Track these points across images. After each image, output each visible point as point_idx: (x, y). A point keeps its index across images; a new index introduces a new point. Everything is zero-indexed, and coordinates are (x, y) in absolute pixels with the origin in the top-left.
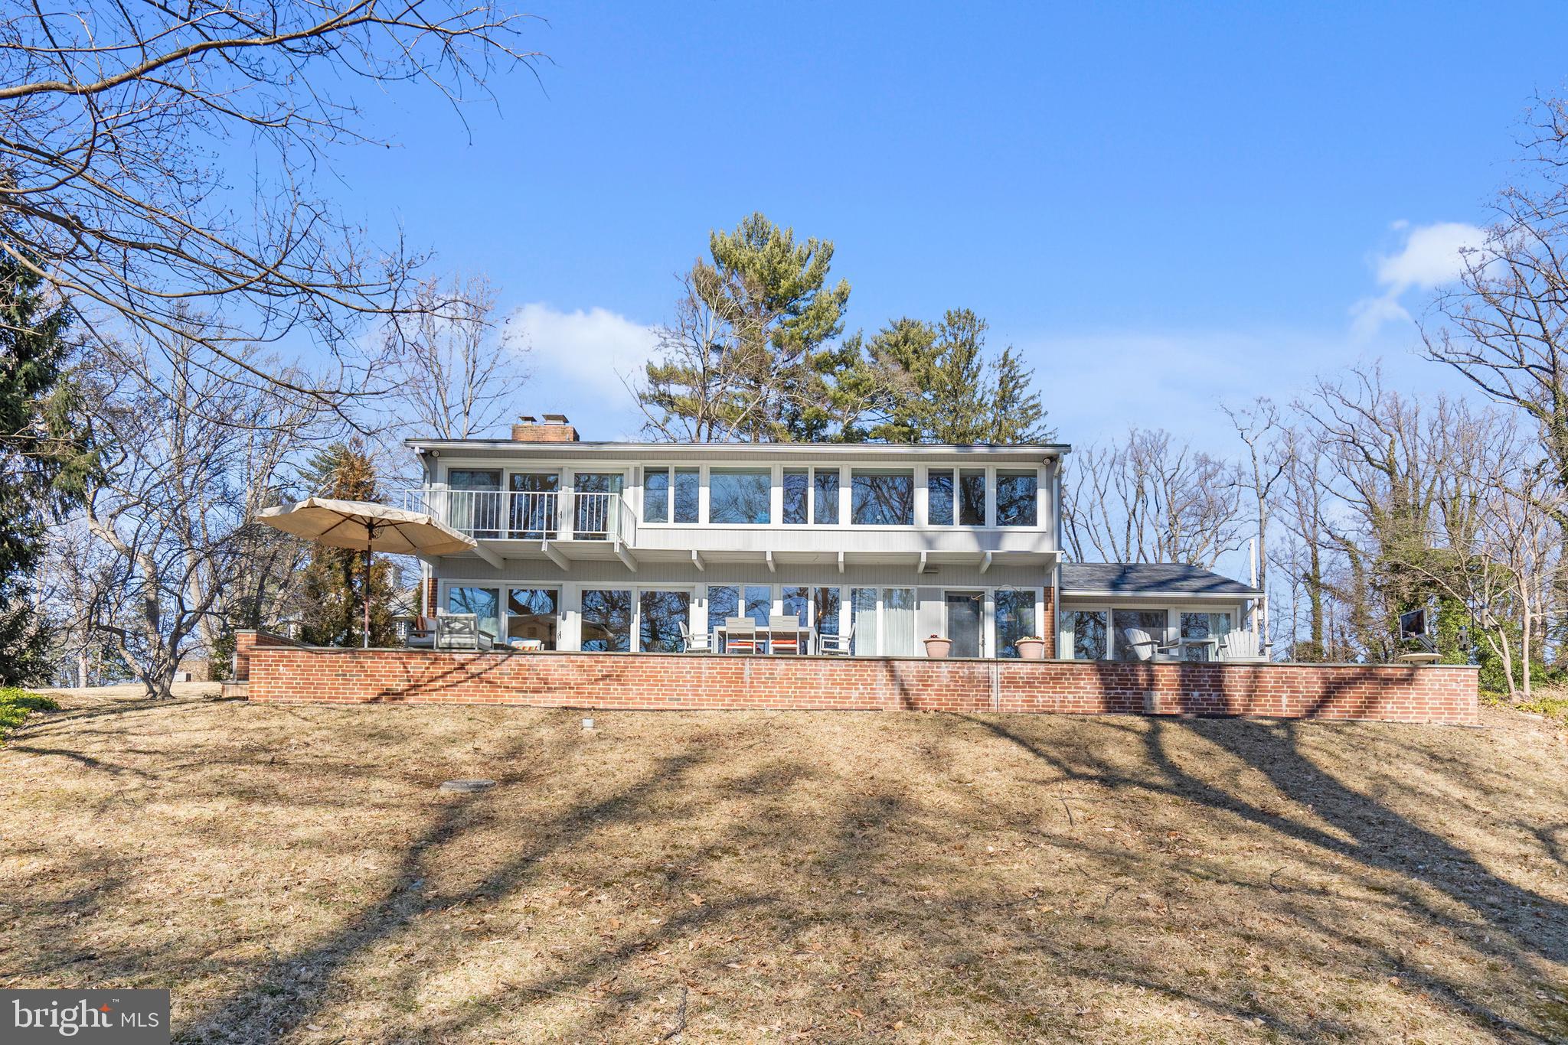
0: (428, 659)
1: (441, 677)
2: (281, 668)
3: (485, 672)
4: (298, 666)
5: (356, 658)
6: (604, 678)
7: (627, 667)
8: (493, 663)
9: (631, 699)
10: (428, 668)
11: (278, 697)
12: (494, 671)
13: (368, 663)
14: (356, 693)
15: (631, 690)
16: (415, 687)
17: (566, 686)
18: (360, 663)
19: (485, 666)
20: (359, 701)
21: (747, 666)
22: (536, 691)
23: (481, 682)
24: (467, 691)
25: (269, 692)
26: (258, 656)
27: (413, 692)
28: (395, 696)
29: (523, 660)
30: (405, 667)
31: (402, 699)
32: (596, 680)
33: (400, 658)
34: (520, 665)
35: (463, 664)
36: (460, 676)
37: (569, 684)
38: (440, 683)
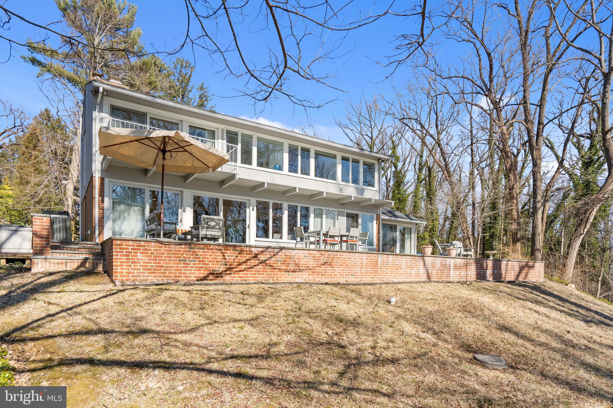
0: (237, 250)
1: (245, 262)
2: (139, 254)
3: (269, 259)
4: (151, 253)
5: (192, 248)
6: (325, 263)
7: (334, 258)
8: (272, 254)
9: (336, 275)
10: (237, 257)
11: (137, 276)
12: (273, 259)
13: (200, 252)
14: (192, 273)
15: (336, 270)
16: (229, 269)
17: (308, 268)
18: (195, 252)
19: (268, 256)
20: (195, 279)
21: (379, 258)
22: (294, 271)
23: (267, 266)
24: (259, 271)
25: (129, 273)
26: (120, 245)
27: (228, 272)
28: (219, 275)
29: (288, 252)
30: (224, 256)
31: (222, 277)
32: (321, 265)
33: (220, 250)
34: (286, 256)
35: (257, 254)
36: (254, 262)
37: (309, 267)
38: (243, 267)
